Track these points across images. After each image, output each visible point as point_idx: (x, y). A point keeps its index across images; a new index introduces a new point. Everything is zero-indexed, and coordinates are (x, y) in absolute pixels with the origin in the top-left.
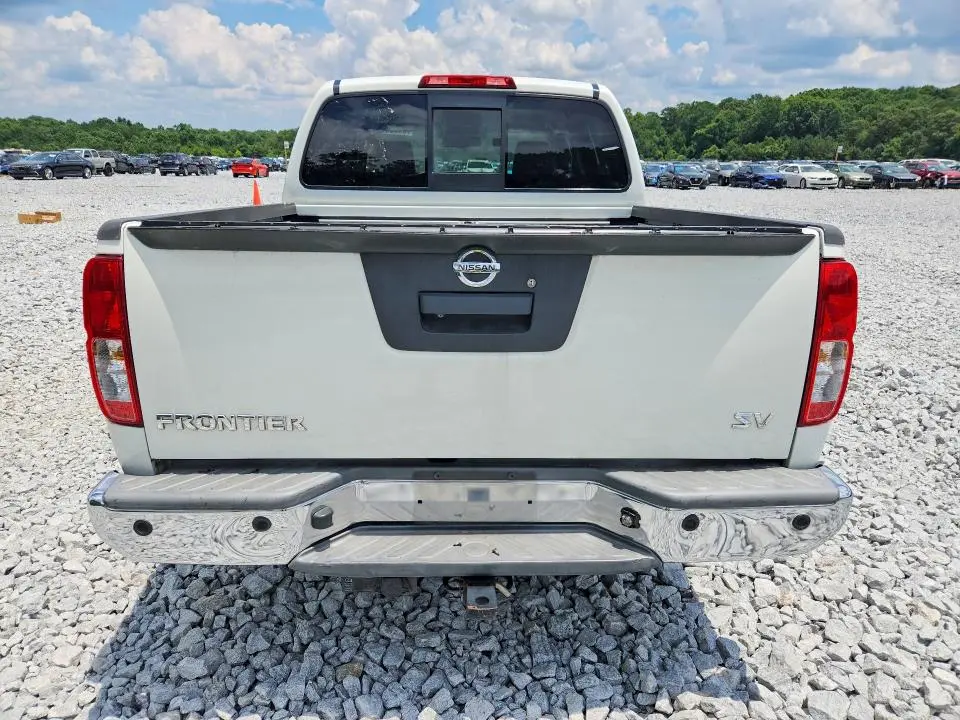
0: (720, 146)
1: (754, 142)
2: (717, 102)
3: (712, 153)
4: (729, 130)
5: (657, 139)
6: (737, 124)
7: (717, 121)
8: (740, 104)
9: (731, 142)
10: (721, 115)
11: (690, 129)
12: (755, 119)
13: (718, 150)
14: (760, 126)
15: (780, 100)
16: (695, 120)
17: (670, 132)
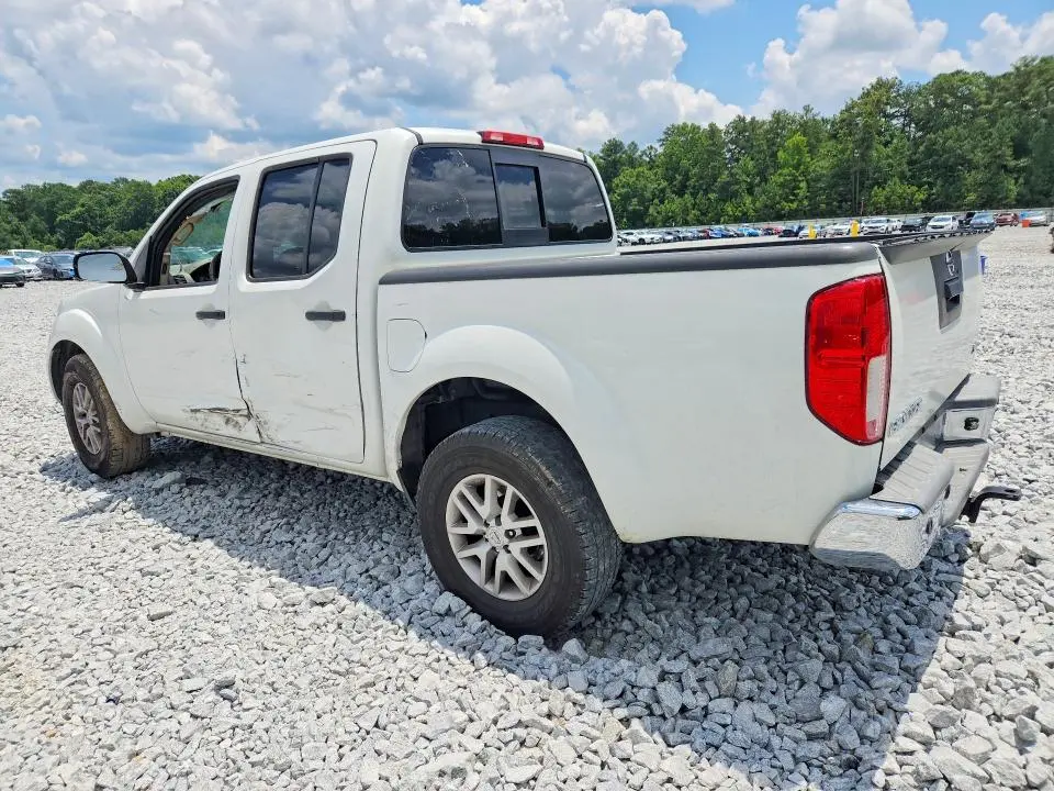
0: (95, 234)
1: (136, 229)
2: (75, 184)
3: (89, 242)
4: (101, 216)
5: (8, 227)
6: (108, 209)
7: (83, 206)
8: (103, 187)
9: (108, 229)
10: (85, 198)
11: (49, 214)
12: (129, 205)
13: (94, 238)
14: (137, 212)
15: (150, 185)
16: (53, 204)
17: (23, 219)
